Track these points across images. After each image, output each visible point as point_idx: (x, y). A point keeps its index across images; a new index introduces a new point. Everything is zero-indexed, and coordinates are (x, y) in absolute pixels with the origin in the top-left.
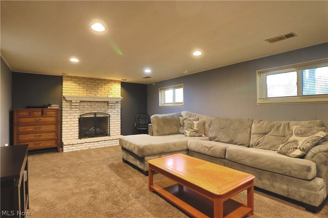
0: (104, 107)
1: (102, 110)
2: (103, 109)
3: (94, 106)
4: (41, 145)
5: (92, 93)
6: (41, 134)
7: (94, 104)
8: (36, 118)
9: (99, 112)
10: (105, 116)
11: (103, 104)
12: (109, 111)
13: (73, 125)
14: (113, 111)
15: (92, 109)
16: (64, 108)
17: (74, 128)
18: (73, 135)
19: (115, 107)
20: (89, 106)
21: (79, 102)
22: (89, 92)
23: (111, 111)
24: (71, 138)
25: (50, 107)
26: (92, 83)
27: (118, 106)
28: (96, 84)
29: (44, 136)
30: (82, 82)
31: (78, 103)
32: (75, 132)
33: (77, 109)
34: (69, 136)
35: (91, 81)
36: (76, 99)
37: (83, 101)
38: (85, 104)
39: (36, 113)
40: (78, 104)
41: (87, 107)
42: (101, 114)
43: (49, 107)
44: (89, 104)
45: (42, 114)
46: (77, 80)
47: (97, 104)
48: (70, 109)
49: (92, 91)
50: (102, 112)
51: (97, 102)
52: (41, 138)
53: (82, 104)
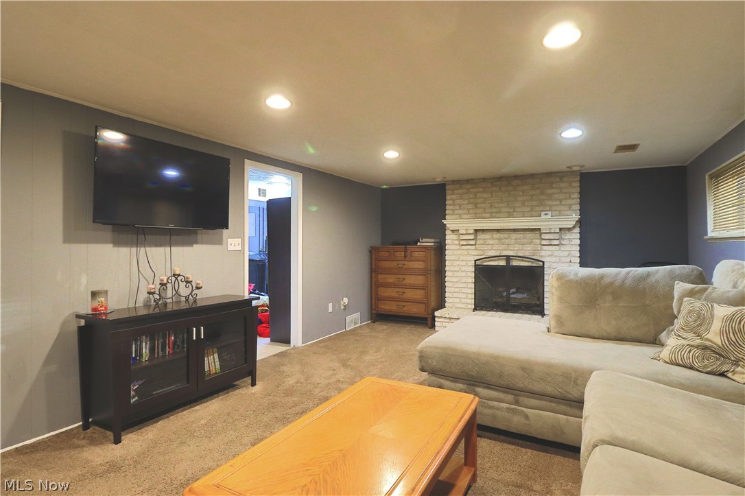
0: (531, 243)
1: (526, 251)
2: (529, 247)
3: (507, 241)
4: (405, 309)
5: (503, 210)
6: (404, 290)
7: (506, 236)
8: (398, 262)
9: (518, 255)
10: (534, 265)
11: (529, 235)
12: (543, 253)
13: (464, 280)
14: (556, 253)
15: (503, 247)
16: (449, 244)
17: (465, 285)
18: (464, 301)
19: (563, 242)
20: (496, 241)
21: (472, 231)
22: (495, 210)
23: (550, 253)
24: (461, 306)
25: (421, 244)
26: (503, 189)
27: (570, 240)
28: (511, 188)
29: (410, 294)
30: (481, 190)
31: (470, 234)
32: (469, 295)
33: (470, 247)
34: (457, 300)
35: (498, 183)
36: (465, 225)
37: (483, 231)
38: (487, 236)
39: (398, 254)
40: (472, 237)
41: (491, 242)
42: (523, 260)
43: (419, 244)
44: (496, 235)
45: (405, 256)
46: (470, 186)
47: (514, 236)
48: (458, 247)
49: (502, 205)
50: (527, 254)
51: (515, 230)
52: (405, 296)
53: (480, 236)
